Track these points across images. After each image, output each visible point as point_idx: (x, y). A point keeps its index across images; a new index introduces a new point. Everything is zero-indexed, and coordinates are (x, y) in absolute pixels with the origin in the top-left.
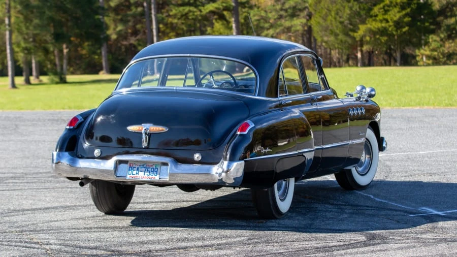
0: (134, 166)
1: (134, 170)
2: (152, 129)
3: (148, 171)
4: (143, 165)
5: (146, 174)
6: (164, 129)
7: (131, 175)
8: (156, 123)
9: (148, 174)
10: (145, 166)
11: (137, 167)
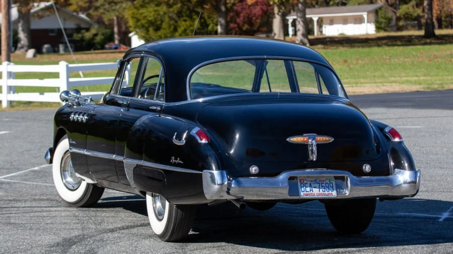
0: (305, 182)
1: (306, 187)
2: (319, 139)
3: (322, 186)
4: (315, 181)
5: (321, 190)
6: (331, 139)
7: (305, 193)
8: (320, 133)
9: (324, 190)
10: (318, 181)
11: (309, 183)
